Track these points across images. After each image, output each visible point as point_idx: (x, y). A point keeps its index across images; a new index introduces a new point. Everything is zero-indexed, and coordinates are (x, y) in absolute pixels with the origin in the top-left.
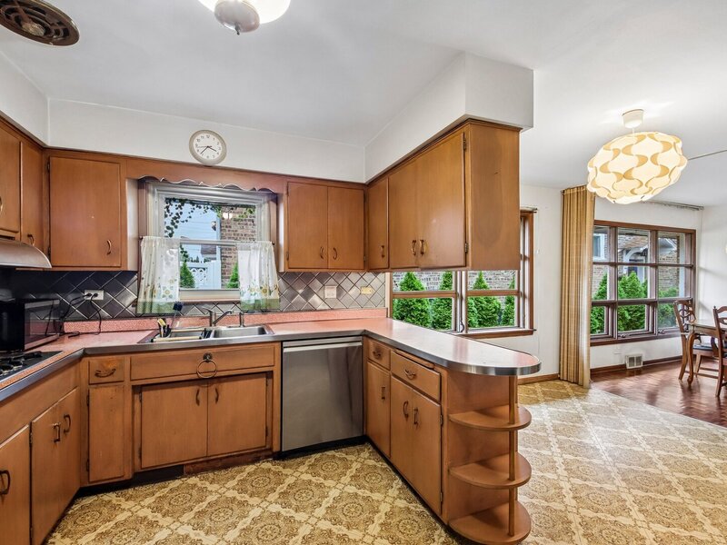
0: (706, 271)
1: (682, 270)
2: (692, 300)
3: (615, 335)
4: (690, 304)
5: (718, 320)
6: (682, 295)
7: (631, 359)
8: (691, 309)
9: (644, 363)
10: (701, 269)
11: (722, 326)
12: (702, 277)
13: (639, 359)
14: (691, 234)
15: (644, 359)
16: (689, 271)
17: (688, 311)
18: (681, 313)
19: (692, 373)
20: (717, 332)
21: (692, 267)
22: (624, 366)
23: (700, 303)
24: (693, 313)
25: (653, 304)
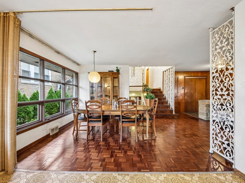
0: (81, 88)
1: (74, 87)
2: (77, 98)
3: (44, 120)
4: (76, 100)
5: (87, 107)
6: (74, 96)
7: (53, 130)
8: (77, 102)
9: (59, 129)
10: (80, 87)
11: (88, 109)
12: (80, 90)
13: (57, 128)
14: (77, 74)
15: (59, 127)
16: (76, 87)
17: (76, 103)
18: (74, 104)
19: (77, 130)
20: (86, 112)
21: (77, 86)
22: (49, 134)
23: (80, 99)
24: (77, 104)
25: (63, 101)
